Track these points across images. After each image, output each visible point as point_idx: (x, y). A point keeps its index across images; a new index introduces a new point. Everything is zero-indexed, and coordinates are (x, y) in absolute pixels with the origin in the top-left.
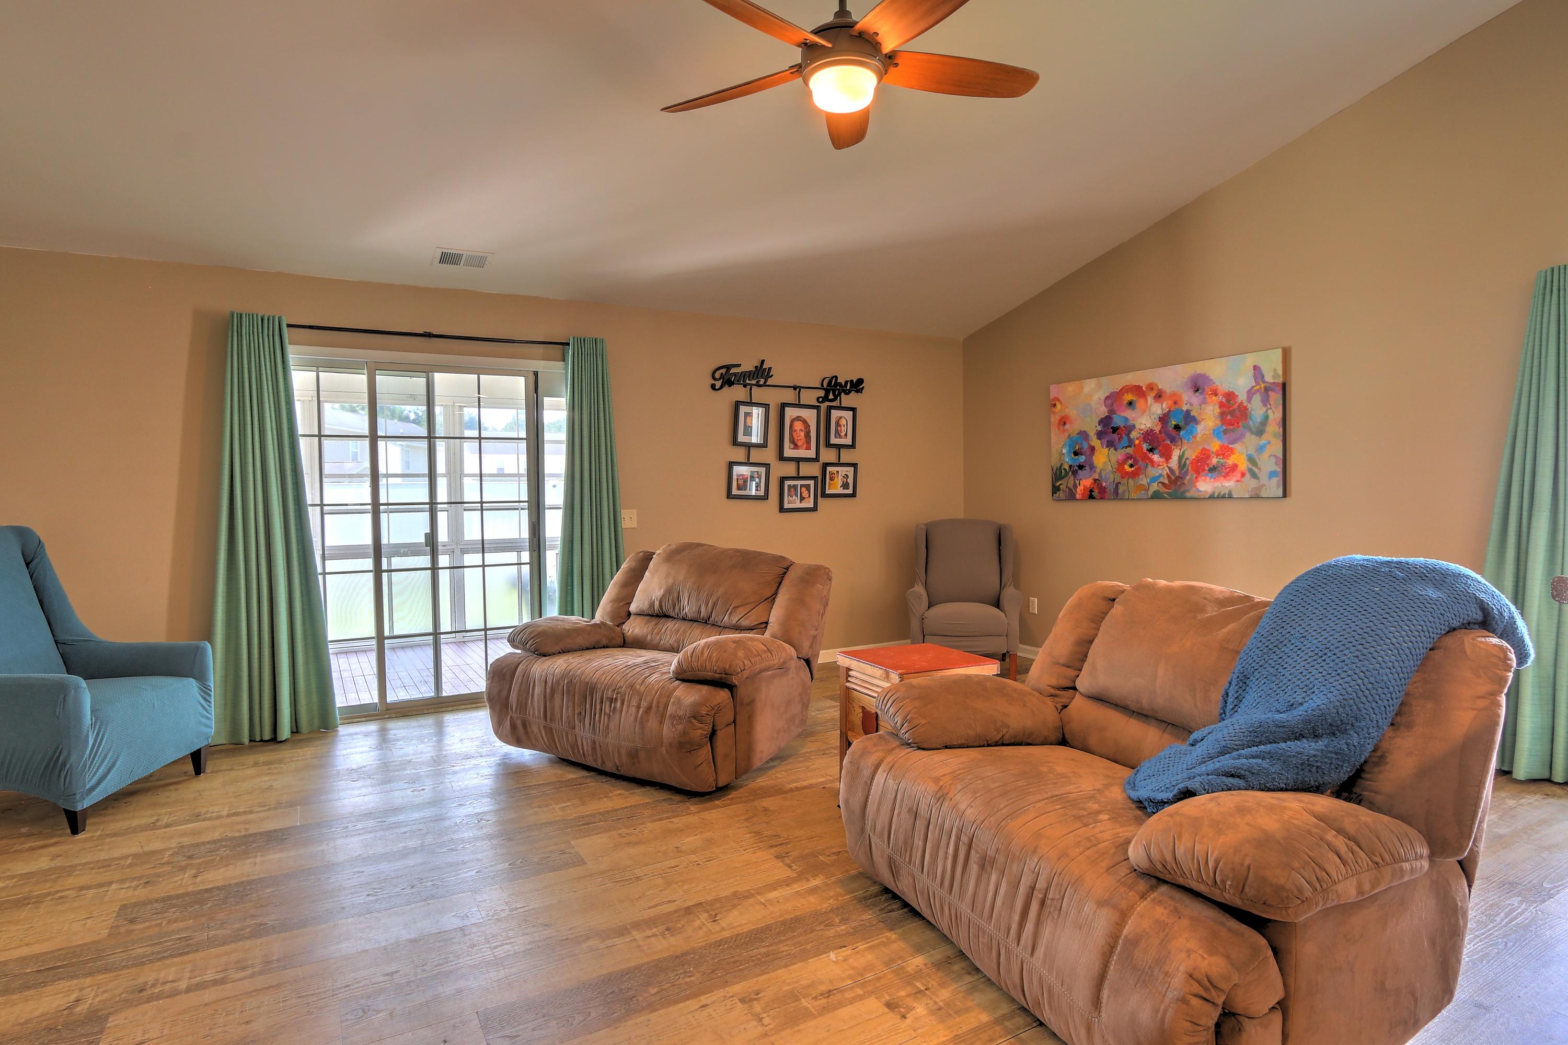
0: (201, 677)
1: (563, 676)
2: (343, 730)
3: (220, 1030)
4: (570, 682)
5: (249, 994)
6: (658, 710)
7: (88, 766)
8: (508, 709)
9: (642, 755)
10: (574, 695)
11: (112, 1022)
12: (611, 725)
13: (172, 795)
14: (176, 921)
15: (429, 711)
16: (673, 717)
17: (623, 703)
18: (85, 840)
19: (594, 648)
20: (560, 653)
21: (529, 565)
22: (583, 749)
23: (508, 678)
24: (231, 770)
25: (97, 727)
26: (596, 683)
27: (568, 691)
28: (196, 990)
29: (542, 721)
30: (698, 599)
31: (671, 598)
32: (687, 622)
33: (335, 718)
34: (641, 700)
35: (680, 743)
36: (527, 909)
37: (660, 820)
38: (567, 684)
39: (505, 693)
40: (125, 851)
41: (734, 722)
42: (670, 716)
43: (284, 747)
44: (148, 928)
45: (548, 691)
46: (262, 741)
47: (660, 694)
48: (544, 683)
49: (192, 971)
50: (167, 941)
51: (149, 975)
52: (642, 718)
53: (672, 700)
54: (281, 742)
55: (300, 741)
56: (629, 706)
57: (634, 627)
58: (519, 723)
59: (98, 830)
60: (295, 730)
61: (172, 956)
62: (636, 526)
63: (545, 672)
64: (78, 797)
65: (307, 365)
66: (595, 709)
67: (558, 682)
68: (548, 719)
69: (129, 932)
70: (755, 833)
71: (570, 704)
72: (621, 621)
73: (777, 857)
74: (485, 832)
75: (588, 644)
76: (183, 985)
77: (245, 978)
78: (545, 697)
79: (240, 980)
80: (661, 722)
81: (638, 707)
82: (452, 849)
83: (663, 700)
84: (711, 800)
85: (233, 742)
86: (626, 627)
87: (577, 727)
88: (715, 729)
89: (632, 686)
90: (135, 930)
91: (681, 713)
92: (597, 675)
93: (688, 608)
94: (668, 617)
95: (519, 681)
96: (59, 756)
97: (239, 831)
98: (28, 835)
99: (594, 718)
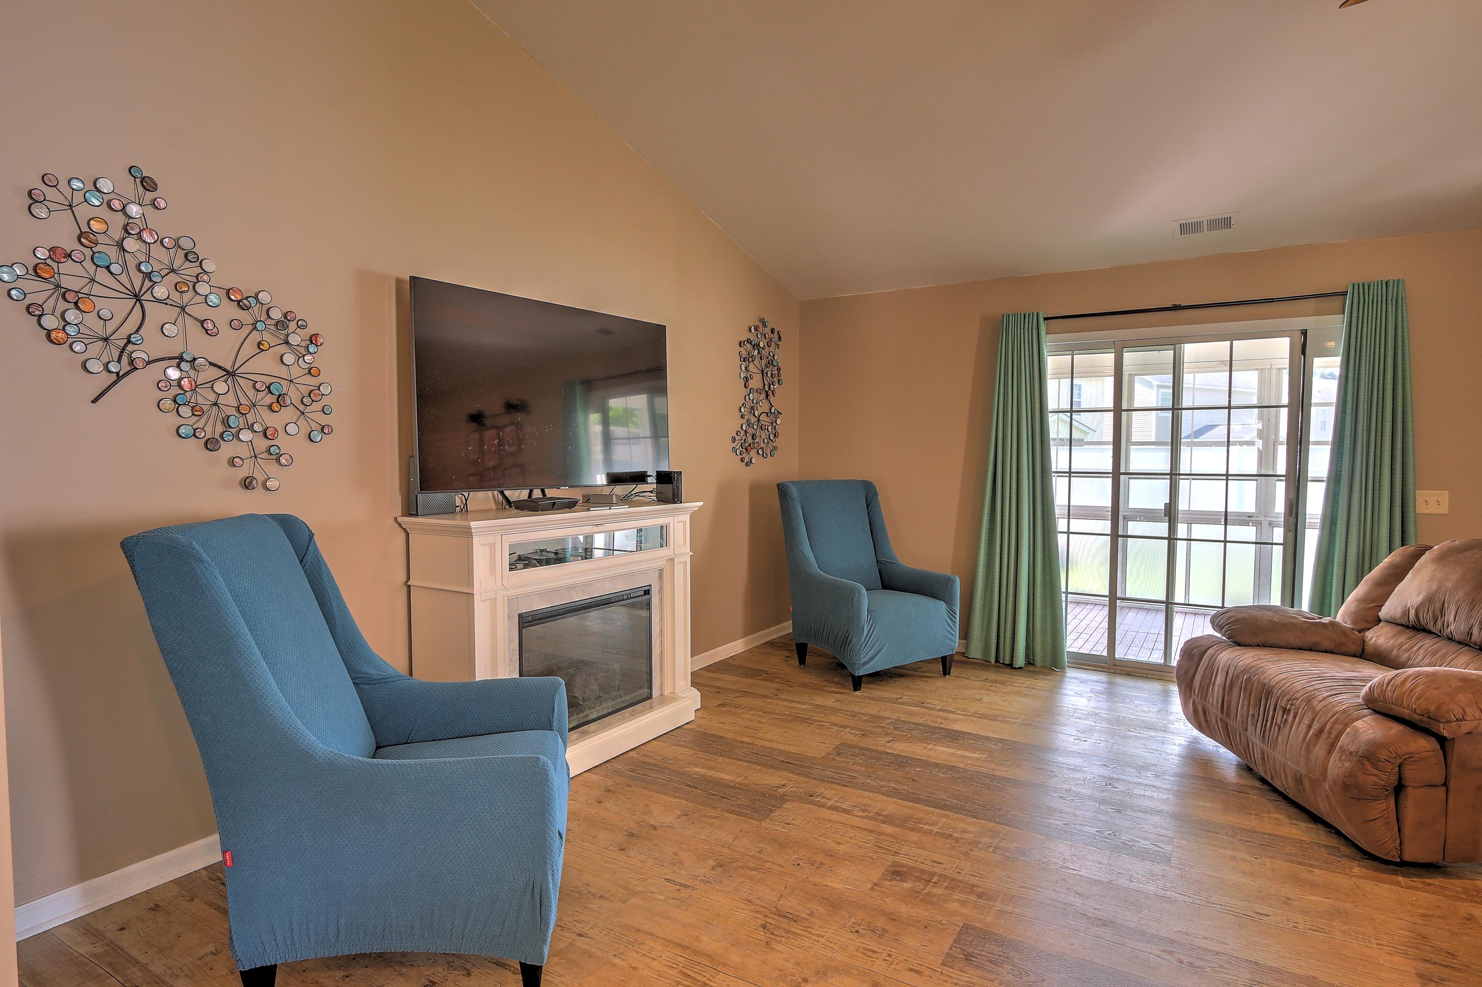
0: (949, 603)
1: (1245, 671)
2: (1071, 673)
3: (824, 839)
4: (1249, 680)
5: (853, 827)
6: (1329, 737)
7: (863, 647)
8: (1191, 692)
9: (1307, 783)
10: (1250, 694)
11: (787, 805)
12: (1280, 738)
13: (920, 684)
14: (857, 764)
15: (1153, 677)
16: (1342, 750)
17: (1295, 717)
18: (857, 696)
19: (1311, 650)
20: (1258, 646)
21: (1282, 546)
22: (1254, 757)
23: (1196, 659)
24: (967, 679)
25: (870, 623)
26: (1273, 686)
27: (1246, 687)
28: (833, 810)
29: (1219, 712)
30: (1468, 617)
31: (1431, 608)
32: (1454, 644)
33: (1063, 659)
34: (1314, 719)
35: (1345, 784)
36: (1076, 872)
37: (1300, 864)
38: (1245, 680)
39: (1191, 673)
40: (870, 711)
41: (1445, 784)
42: (1341, 747)
43: (1014, 673)
44: (842, 762)
45: (1228, 682)
46: (1003, 664)
47: (1337, 719)
48: (1225, 674)
49: (841, 798)
50: (843, 774)
51: (821, 789)
52: (1310, 741)
53: (1348, 730)
54: (1015, 668)
55: (1030, 671)
56: (1300, 723)
57: (1378, 637)
58: (1200, 707)
59: (868, 692)
60: (1030, 662)
61: (839, 784)
62: (1447, 513)
63: (1230, 661)
64: (857, 666)
65: (1059, 351)
66: (1268, 715)
67: (1238, 677)
68: (1225, 713)
69: (833, 759)
70: (1419, 934)
71: (1246, 703)
72: (1365, 625)
73: (1420, 976)
74: (1102, 795)
75: (1299, 643)
76: (830, 803)
77: (860, 817)
78: (1224, 688)
79: (857, 816)
80: (1330, 752)
81: (1310, 727)
82: (1062, 797)
83: (1339, 727)
84: (1395, 873)
85: (984, 659)
86: (1369, 634)
87: (1249, 728)
88: (1404, 783)
89: (1309, 700)
90: (836, 760)
91: (1353, 748)
92: (1277, 679)
93: (1455, 624)
94: (1430, 632)
95: (1205, 665)
96: (848, 636)
97: (936, 723)
98: (837, 683)
99: (1266, 725)
